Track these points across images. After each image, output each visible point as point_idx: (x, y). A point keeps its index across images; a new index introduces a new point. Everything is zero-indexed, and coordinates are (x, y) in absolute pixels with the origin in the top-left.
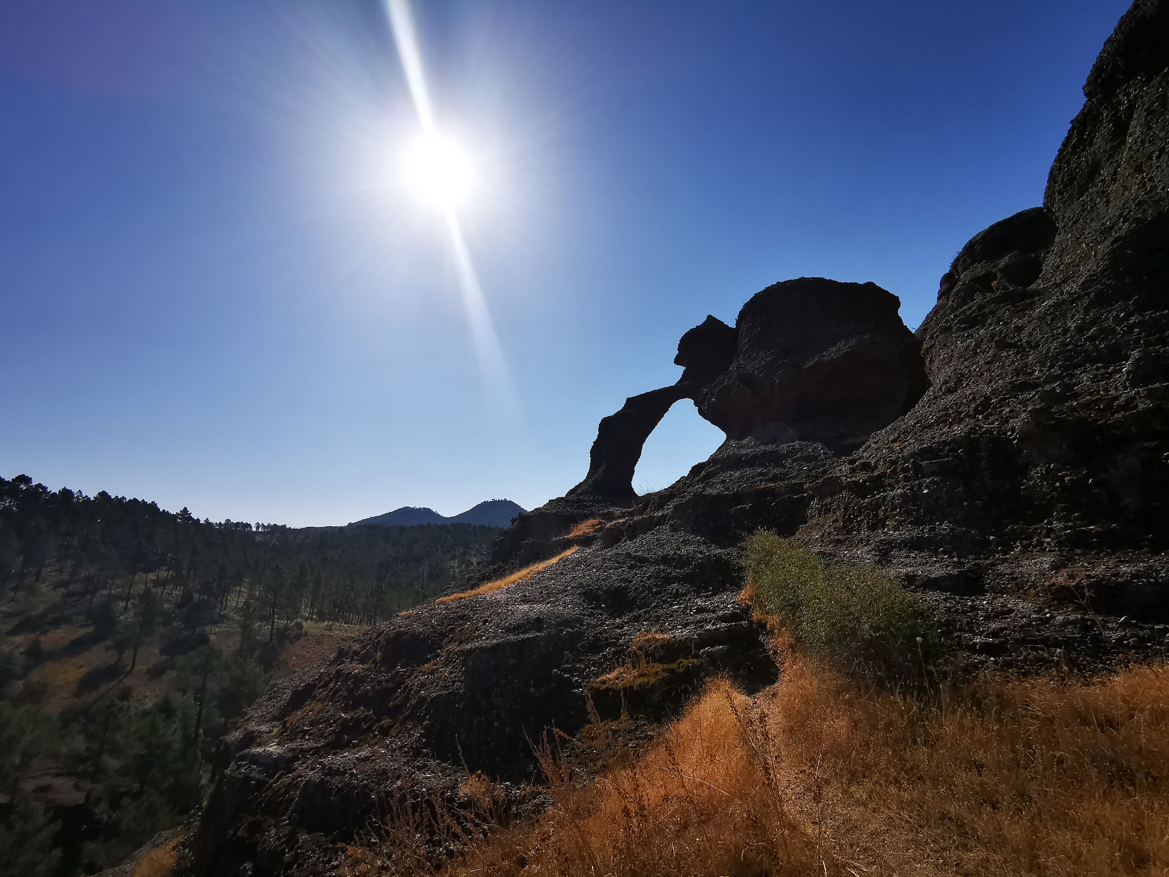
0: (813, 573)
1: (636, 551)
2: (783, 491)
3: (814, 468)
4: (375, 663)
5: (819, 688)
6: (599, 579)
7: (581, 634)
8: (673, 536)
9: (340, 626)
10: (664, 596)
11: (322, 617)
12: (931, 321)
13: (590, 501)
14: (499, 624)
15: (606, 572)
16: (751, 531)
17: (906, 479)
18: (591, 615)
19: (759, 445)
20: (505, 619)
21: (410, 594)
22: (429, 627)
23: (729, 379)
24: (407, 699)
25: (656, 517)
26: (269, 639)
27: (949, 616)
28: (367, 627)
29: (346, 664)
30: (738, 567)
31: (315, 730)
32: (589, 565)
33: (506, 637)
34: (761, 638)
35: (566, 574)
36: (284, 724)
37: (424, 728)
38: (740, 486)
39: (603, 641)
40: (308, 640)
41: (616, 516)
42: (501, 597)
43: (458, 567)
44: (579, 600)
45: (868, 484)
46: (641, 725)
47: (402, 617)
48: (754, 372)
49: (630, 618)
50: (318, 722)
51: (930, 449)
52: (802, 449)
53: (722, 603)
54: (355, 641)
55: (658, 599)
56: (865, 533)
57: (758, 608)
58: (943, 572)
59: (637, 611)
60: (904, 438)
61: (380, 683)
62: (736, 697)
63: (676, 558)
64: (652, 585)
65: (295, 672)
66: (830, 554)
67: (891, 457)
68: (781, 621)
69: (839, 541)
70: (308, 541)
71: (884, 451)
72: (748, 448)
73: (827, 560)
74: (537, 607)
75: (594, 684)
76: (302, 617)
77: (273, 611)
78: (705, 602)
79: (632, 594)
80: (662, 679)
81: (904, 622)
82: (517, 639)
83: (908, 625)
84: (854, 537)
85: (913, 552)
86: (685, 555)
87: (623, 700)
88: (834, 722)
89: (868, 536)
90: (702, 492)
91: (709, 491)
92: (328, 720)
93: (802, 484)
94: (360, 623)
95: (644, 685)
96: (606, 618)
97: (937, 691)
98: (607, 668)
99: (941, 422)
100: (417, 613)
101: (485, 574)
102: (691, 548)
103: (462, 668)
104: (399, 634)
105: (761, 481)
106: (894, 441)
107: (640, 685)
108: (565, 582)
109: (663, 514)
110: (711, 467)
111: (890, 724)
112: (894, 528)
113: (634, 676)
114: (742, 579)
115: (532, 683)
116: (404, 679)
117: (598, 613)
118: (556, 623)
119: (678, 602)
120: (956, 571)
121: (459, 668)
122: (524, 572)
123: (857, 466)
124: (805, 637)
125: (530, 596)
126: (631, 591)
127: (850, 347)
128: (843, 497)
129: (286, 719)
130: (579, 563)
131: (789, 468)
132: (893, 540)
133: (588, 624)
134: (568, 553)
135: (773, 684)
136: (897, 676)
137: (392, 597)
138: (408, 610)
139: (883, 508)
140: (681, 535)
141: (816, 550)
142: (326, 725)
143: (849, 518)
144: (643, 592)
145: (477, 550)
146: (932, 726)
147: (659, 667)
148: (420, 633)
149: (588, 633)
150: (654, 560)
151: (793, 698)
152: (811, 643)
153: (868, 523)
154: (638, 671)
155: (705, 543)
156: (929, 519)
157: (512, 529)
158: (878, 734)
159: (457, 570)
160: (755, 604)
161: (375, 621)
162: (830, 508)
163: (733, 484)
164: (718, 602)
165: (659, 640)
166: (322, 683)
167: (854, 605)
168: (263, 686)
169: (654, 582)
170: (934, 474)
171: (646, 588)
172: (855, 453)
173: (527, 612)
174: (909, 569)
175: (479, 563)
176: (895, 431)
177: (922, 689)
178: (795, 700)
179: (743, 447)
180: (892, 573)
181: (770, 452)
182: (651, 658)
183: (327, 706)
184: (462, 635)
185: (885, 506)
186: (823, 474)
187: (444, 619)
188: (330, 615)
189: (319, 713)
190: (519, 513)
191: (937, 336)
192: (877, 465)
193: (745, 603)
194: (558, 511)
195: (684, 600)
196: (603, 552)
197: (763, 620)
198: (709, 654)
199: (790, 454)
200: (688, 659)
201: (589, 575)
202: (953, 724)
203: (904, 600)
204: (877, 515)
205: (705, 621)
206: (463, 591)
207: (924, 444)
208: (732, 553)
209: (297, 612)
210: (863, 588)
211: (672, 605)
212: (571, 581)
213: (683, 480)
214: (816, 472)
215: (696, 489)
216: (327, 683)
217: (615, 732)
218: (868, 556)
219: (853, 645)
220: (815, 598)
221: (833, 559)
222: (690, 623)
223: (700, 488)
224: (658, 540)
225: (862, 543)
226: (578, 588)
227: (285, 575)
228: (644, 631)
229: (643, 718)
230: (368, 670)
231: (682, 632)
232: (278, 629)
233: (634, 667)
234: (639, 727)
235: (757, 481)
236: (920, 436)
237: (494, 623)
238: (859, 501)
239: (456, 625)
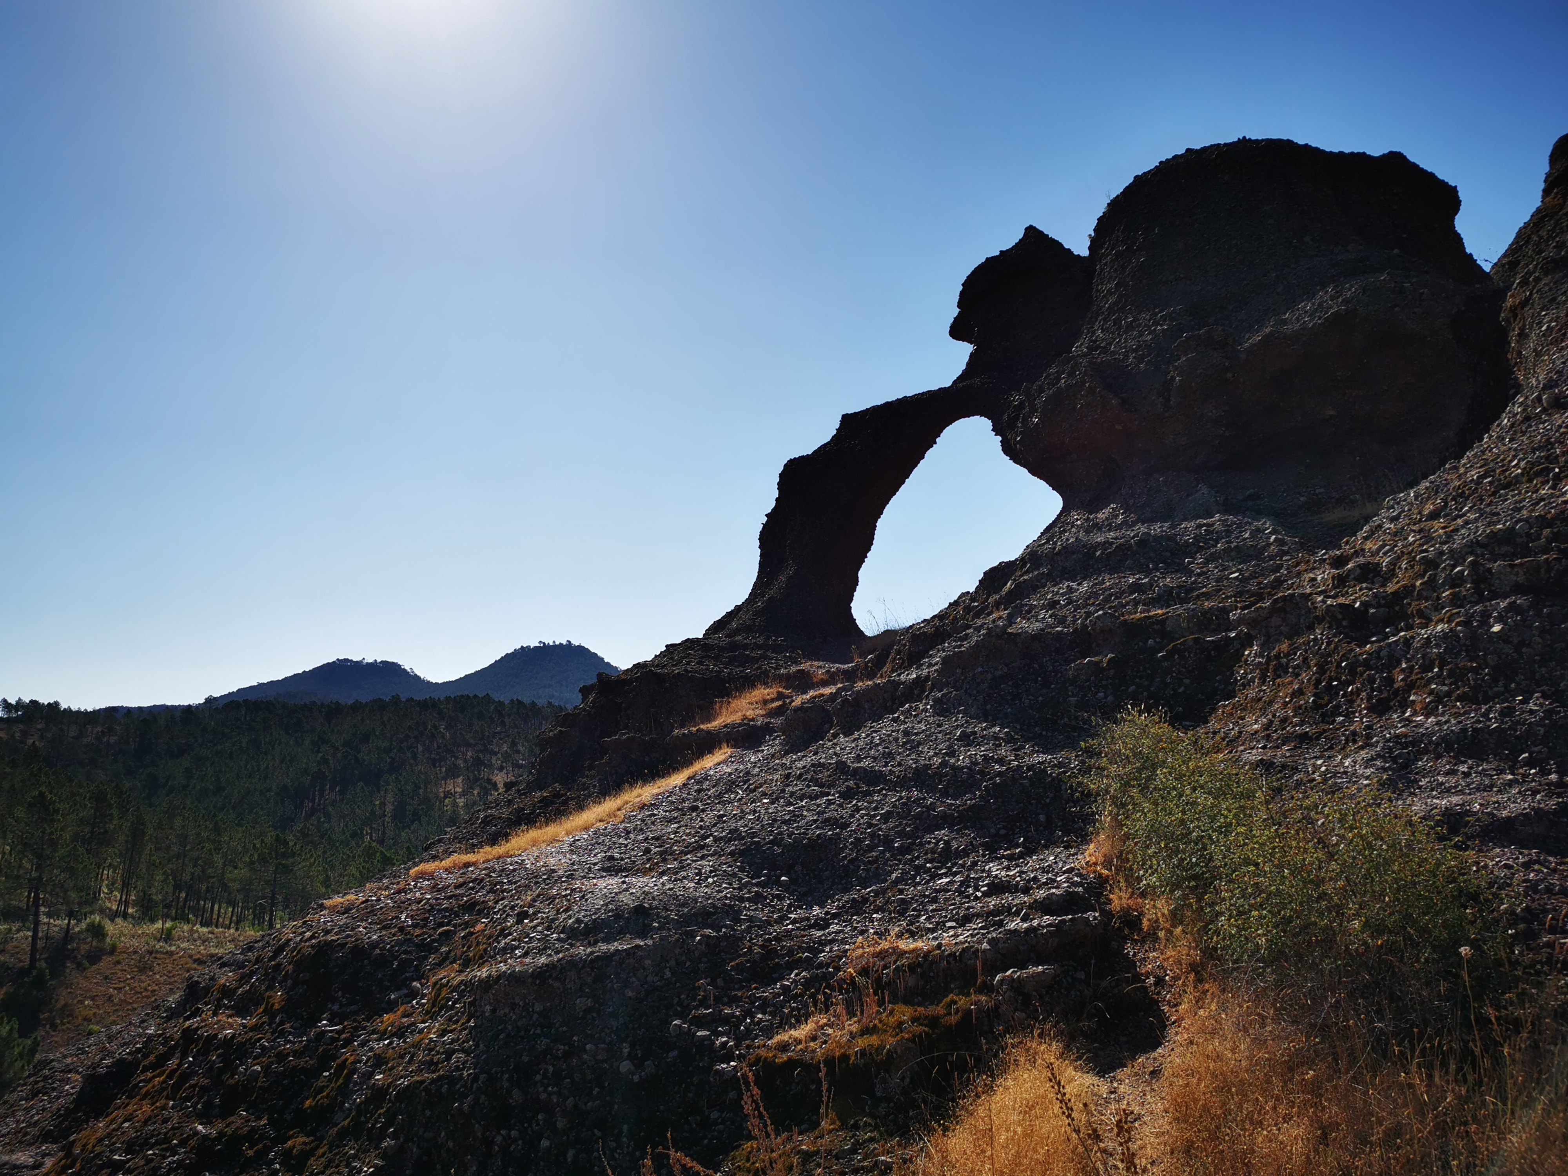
0: (1242, 808)
1: (859, 759)
2: (1184, 625)
3: (1253, 576)
4: (270, 1012)
5: (1250, 1058)
6: (775, 820)
7: (734, 941)
8: (940, 725)
9: (191, 931)
10: (918, 858)
11: (148, 912)
12: (1527, 243)
13: (759, 647)
14: (553, 920)
15: (791, 804)
16: (1110, 713)
17: (1456, 601)
18: (757, 899)
19: (1134, 524)
20: (566, 911)
21: (354, 857)
22: (393, 931)
23: (1071, 374)
24: (345, 1092)
25: (903, 683)
26: (28, 960)
27: (1533, 900)
28: (252, 933)
29: (204, 1016)
30: (1082, 793)
31: (139, 1161)
32: (754, 790)
33: (568, 949)
34: (1129, 950)
35: (703, 811)
36: (68, 1149)
37: (384, 1156)
38: (1089, 614)
39: (783, 956)
40: (118, 962)
41: (815, 680)
42: (558, 861)
43: (463, 794)
44: (730, 866)
45: (1372, 611)
46: (865, 1142)
47: (333, 909)
48: (1126, 356)
49: (844, 906)
50: (146, 1144)
51: (1509, 535)
52: (1228, 532)
53: (1044, 871)
54: (224, 965)
55: (905, 864)
56: (1361, 719)
57: (1123, 884)
58: (1526, 805)
59: (859, 890)
60: (1456, 509)
61: (281, 1057)
62: (1071, 1080)
63: (947, 774)
64: (892, 833)
65: (90, 1033)
66: (1284, 766)
67: (1426, 551)
68: (1173, 913)
69: (1304, 738)
70: (112, 740)
71: (1411, 539)
72: (1110, 530)
73: (1278, 780)
74: (639, 883)
75: (762, 1052)
76: (102, 911)
77: (37, 897)
78: (1008, 869)
79: (849, 854)
80: (912, 1040)
81: (1437, 914)
82: (592, 953)
83: (1444, 921)
84: (1338, 729)
85: (1465, 762)
86: (966, 767)
87: (825, 1086)
88: (1279, 1129)
89: (1369, 727)
90: (1005, 627)
91: (1022, 625)
92: (167, 1140)
93: (1225, 611)
94: (238, 923)
95: (871, 1054)
96: (790, 905)
97: (1497, 1060)
98: (790, 1014)
99: (1537, 474)
100: (367, 901)
101: (523, 809)
102: (978, 752)
103: (468, 1021)
104: (324, 950)
105: (1136, 603)
106: (1434, 516)
107: (863, 1052)
108: (701, 827)
109: (918, 677)
110: (1027, 572)
111: (1396, 1131)
112: (1426, 708)
113: (851, 1033)
114: (1089, 819)
115: (626, 1051)
116: (337, 1049)
117: (772, 895)
118: (680, 917)
119: (950, 869)
120: (1552, 803)
121: (462, 1021)
122: (610, 805)
123: (1349, 571)
124: (1222, 949)
125: (622, 859)
126: (845, 847)
127: (1346, 301)
128: (1315, 639)
129: (72, 1138)
130: (731, 785)
131: (1199, 575)
132: (1423, 735)
133: (750, 919)
134: (708, 763)
135: (1154, 1049)
136: (1415, 1030)
137: (311, 865)
138: (345, 894)
139: (1404, 666)
140: (957, 724)
141: (1254, 756)
142: (162, 1150)
143: (1329, 686)
144: (871, 848)
145: (506, 757)
146: (1483, 1133)
147: (904, 1013)
148: (374, 945)
149: (751, 939)
150: (898, 777)
151: (1195, 1081)
152: (1235, 962)
153: (1370, 698)
154: (859, 1021)
155: (1009, 740)
156: (1502, 689)
157: (584, 709)
158: (1370, 1152)
159: (461, 802)
160: (1117, 874)
161: (270, 919)
162: (1287, 664)
163: (1075, 611)
164: (1036, 870)
165: (906, 952)
166: (152, 1058)
167: (1331, 879)
168: (19, 1064)
169: (897, 826)
170: (1518, 589)
171: (880, 840)
172: (1347, 543)
173: (616, 894)
174: (1455, 799)
175: (508, 786)
176: (1437, 492)
177: (1467, 1057)
178: (1198, 1085)
179: (1098, 527)
180: (1418, 807)
181: (1157, 538)
182: (887, 994)
183: (164, 1108)
184: (469, 947)
185: (1408, 661)
186: (1273, 588)
187: (429, 911)
188: (168, 906)
189: (146, 1123)
190: (600, 675)
191: (1537, 280)
192: (1394, 570)
193: (1095, 872)
194: (686, 670)
195: (963, 866)
196: (786, 761)
197: (1134, 910)
198: (1015, 985)
199: (1202, 543)
200: (968, 995)
201: (755, 812)
202: (1527, 1129)
203: (1438, 864)
204: (1390, 681)
205: (1007, 911)
206: (472, 848)
207: (1498, 522)
208: (1070, 763)
209: (91, 899)
210: (1352, 841)
211: (935, 877)
212: (715, 825)
213: (964, 602)
214: (1259, 583)
215: (994, 621)
216: (163, 1059)
217: (807, 1157)
218: (1368, 772)
219: (1327, 965)
220: (1247, 862)
221: (1291, 777)
222: (974, 915)
223: (1000, 618)
224: (906, 733)
225: (1355, 742)
226: (730, 840)
227: (59, 817)
228: (875, 933)
229: (870, 1125)
230: (255, 1028)
231: (956, 936)
232: (47, 937)
233: (851, 1014)
234: (862, 1144)
235: (1127, 603)
236: (1489, 505)
237: (543, 919)
238: (1352, 650)
239: (455, 926)
